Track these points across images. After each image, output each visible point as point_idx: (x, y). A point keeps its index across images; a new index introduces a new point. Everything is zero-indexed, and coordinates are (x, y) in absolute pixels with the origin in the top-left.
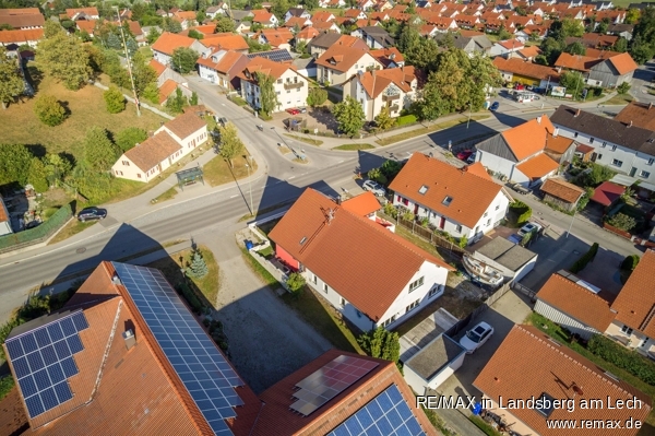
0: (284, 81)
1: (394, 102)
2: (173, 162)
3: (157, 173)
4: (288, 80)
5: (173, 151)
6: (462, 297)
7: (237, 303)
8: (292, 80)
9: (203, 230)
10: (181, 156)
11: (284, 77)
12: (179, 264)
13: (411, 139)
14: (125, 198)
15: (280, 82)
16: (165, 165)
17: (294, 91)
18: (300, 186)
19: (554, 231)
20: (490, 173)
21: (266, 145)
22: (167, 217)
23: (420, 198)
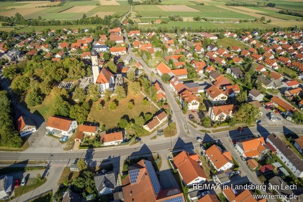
1: (223, 117)
5: (158, 124)
7: (164, 171)
8: (195, 102)
9: (160, 150)
11: (192, 102)
12: (154, 158)
13: (223, 132)
14: (145, 136)
15: (190, 103)
16: (155, 127)
17: (195, 105)
18: (186, 142)
19: (243, 174)
20: (238, 151)
21: (181, 124)
22: (153, 144)
23: (211, 157)
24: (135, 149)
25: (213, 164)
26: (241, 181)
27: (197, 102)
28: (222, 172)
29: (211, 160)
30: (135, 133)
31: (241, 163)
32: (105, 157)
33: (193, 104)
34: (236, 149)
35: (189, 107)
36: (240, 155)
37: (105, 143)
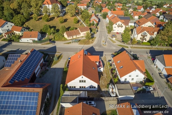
0: (118, 24)
1: (145, 37)
2: (77, 37)
3: (72, 38)
4: (119, 24)
5: (78, 34)
6: (101, 94)
7: (55, 68)
8: (120, 25)
9: (66, 52)
10: (80, 36)
12: (55, 57)
13: (143, 49)
14: (61, 41)
15: (116, 24)
16: (75, 37)
17: (120, 28)
18: (96, 51)
19: (158, 93)
20: (157, 67)
21: (101, 39)
22: (63, 47)
23: (116, 64)
24: (44, 47)
25: (118, 73)
26: (153, 101)
27: (123, 25)
28: (126, 82)
29: (116, 69)
30: (53, 38)
31: (157, 80)
32: (14, 49)
33: (119, 26)
34: (155, 65)
35: (114, 29)
36: (158, 72)
37: (22, 39)
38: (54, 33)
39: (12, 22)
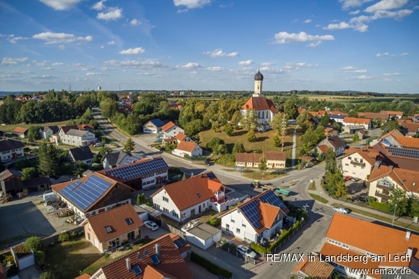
0: (353, 159)
2: (255, 166)
3: (243, 165)
4: (356, 159)
8: (359, 161)
16: (249, 165)
17: (359, 168)
30: (216, 159)
33: (355, 163)
35: (344, 168)
37: (175, 150)
38: (222, 153)
39: (182, 128)
